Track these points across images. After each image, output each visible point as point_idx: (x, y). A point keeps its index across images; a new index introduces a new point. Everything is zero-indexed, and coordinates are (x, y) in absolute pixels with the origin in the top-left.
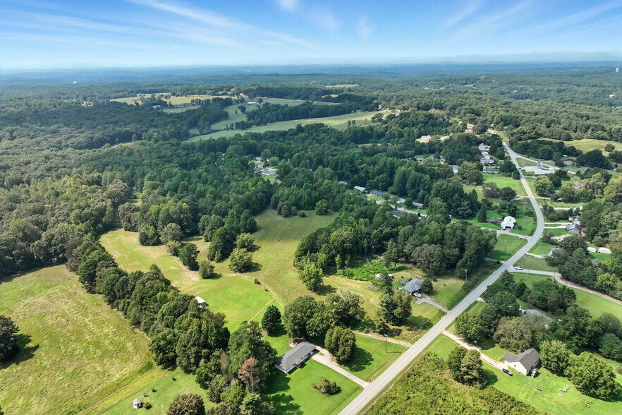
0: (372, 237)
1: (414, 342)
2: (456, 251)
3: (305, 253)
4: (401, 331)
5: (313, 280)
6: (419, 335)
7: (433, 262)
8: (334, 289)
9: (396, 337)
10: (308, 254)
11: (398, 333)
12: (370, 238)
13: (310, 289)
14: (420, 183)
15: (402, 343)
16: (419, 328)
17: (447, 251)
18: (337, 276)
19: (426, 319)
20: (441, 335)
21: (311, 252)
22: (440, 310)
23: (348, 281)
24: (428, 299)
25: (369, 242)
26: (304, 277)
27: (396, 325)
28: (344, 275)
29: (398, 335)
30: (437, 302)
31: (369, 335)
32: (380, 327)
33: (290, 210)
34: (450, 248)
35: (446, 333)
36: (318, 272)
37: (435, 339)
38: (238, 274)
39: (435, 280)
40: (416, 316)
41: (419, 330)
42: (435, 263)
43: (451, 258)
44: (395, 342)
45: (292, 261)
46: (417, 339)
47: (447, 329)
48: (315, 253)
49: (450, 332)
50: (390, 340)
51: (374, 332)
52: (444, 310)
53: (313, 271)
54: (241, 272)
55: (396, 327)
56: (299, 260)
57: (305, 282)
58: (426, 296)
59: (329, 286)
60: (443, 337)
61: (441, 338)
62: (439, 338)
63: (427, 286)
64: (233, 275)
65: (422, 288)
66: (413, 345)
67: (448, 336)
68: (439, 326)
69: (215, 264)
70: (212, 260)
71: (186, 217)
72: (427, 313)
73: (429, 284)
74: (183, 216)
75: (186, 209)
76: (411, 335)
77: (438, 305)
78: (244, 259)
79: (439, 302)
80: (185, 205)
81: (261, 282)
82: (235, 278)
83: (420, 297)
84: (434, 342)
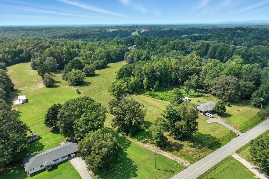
1: (194, 162)
2: (252, 84)
4: (182, 146)
6: (202, 154)
7: (228, 90)
9: (175, 152)
10: (124, 77)
11: (179, 148)
12: (177, 72)
14: (225, 53)
15: (180, 160)
16: (204, 146)
17: (242, 83)
18: (144, 95)
19: (214, 138)
20: (230, 158)
21: (126, 76)
22: (231, 131)
23: (151, 99)
24: (219, 120)
25: (176, 76)
27: (178, 139)
28: (150, 95)
29: (178, 150)
30: (229, 123)
31: (145, 145)
32: (157, 138)
33: (133, 60)
34: (246, 81)
35: (236, 156)
37: (222, 162)
39: (229, 105)
40: (203, 133)
41: (204, 148)
42: (230, 91)
43: (246, 89)
44: (171, 158)
46: (198, 159)
47: (237, 152)
48: (130, 77)
49: (242, 157)
50: (167, 155)
51: (152, 143)
52: (236, 132)
55: (178, 142)
58: (218, 117)
60: (232, 161)
61: (230, 162)
62: (227, 162)
63: (220, 108)
64: (67, 87)
65: (215, 109)
66: (192, 165)
67: (239, 161)
68: (229, 147)
69: (64, 81)
70: (64, 79)
71: (65, 57)
72: (217, 132)
73: (222, 106)
74: (64, 56)
75: (66, 52)
76: (193, 152)
77: (229, 126)
78: (77, 76)
79: (231, 124)
80: (65, 49)
81: (82, 93)
82: (66, 88)
83: (211, 117)
84: (219, 165)
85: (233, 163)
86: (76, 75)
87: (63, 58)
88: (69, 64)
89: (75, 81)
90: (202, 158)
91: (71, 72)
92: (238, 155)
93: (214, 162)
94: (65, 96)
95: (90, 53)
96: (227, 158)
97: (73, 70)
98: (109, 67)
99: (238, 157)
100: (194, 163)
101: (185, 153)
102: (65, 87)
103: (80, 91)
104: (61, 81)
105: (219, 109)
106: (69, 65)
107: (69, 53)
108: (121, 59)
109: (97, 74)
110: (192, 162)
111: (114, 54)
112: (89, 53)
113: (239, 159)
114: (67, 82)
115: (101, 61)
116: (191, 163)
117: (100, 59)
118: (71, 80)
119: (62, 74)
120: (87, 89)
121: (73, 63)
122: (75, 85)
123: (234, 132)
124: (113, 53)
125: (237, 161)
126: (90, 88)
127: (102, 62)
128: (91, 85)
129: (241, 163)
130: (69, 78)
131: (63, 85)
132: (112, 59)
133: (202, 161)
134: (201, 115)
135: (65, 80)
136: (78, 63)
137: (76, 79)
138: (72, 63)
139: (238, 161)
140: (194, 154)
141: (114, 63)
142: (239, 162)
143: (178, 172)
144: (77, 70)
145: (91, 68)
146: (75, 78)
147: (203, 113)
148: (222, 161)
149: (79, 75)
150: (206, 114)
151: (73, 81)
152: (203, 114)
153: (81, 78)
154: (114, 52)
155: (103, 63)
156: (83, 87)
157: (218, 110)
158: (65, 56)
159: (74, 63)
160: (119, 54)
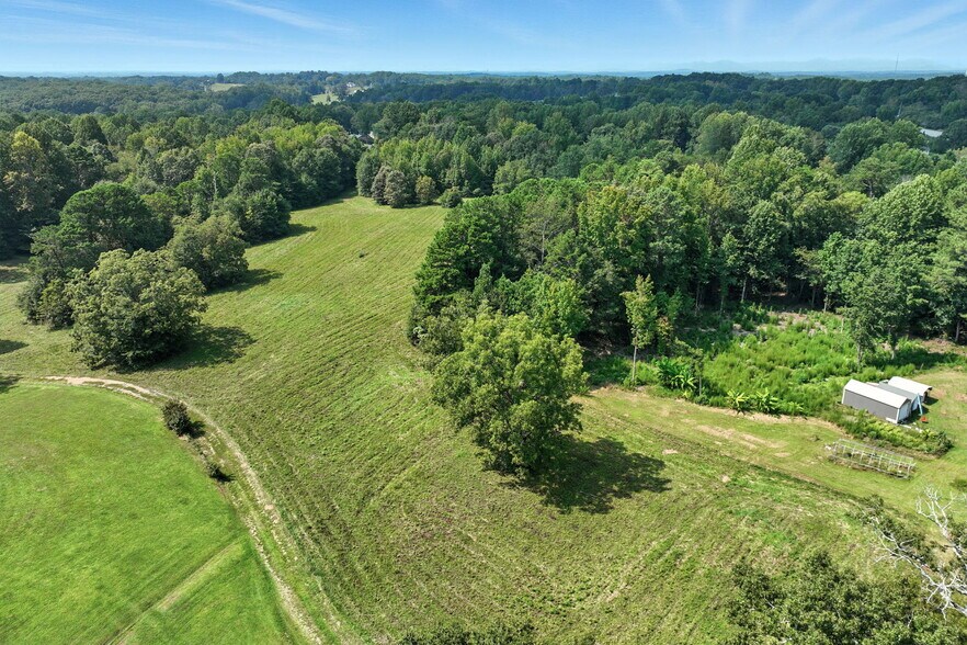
0: (750, 229)
3: (468, 276)
5: (524, 408)
8: (644, 462)
10: (481, 282)
13: (503, 465)
18: (632, 387)
21: (492, 275)
23: (700, 417)
26: (465, 390)
28: (670, 382)
33: (413, 186)
36: (556, 360)
38: (108, 379)
45: (402, 323)
48: (515, 277)
53: (526, 349)
54: (124, 367)
56: (435, 308)
57: (467, 420)
59: (610, 446)
64: (76, 381)
69: (40, 337)
70: (34, 317)
71: (27, 182)
74: (17, 178)
75: (31, 155)
78: (143, 296)
80: (22, 139)
81: (209, 421)
82: (69, 395)
86: (134, 294)
87: (13, 191)
88: (69, 219)
89: (137, 334)
91: (95, 274)
94: (73, 475)
95: (179, 159)
97: (110, 260)
98: (299, 230)
102: (53, 383)
103: (194, 412)
104: (14, 338)
106: (64, 226)
107: (51, 160)
108: (342, 187)
109: (256, 272)
111: (304, 164)
112: (172, 161)
114: (64, 338)
115: (257, 197)
117: (251, 188)
118: (103, 331)
119: (20, 287)
120: (235, 388)
121: (92, 212)
122: (136, 359)
124: (300, 157)
126: (257, 374)
127: (264, 204)
128: (250, 351)
130: (82, 311)
131: (40, 368)
132: (299, 187)
135: (47, 326)
136: (126, 213)
137: (142, 320)
138: (83, 209)
141: (314, 210)
144: (141, 255)
145: (221, 237)
146: (130, 315)
149: (159, 291)
151: (121, 335)
153: (180, 310)
154: (304, 152)
155: (272, 207)
156: (198, 370)
158: (23, 175)
159: (104, 215)
160: (328, 165)
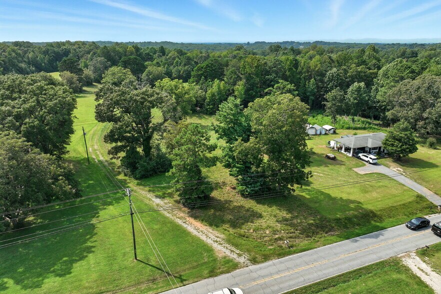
1: (266, 258)
6: (303, 243)
20: (392, 265)
22: (420, 198)
24: (392, 170)
35: (415, 264)
39: (431, 145)
46: (283, 253)
47: (425, 252)
49: (437, 267)
52: (438, 201)
58: (393, 164)
60: (395, 276)
61: (386, 277)
62: (375, 275)
63: (400, 140)
65: (385, 144)
66: (253, 267)
67: (424, 278)
68: (399, 235)
72: (375, 195)
73: (406, 135)
75: (132, 53)
76: (275, 232)
77: (418, 186)
78: (116, 77)
79: (427, 182)
80: (130, 48)
83: (371, 161)
84: (345, 282)
85: (398, 282)
90: (297, 253)
92: (424, 262)
93: (331, 270)
96: (381, 265)
99: (424, 266)
100: (263, 262)
101: (252, 231)
105: (396, 143)
110: (259, 258)
113: (424, 274)
116: (254, 261)
121: (126, 63)
123: (431, 200)
125: (415, 277)
129: (427, 286)
133: (291, 259)
134: (347, 157)
136: (136, 65)
138: (124, 62)
139: (419, 278)
140: (277, 236)
142: (420, 283)
143: (196, 280)
147: (351, 152)
148: (360, 269)
150: (360, 155)
152: (351, 155)
157: (393, 145)
159: (129, 64)
